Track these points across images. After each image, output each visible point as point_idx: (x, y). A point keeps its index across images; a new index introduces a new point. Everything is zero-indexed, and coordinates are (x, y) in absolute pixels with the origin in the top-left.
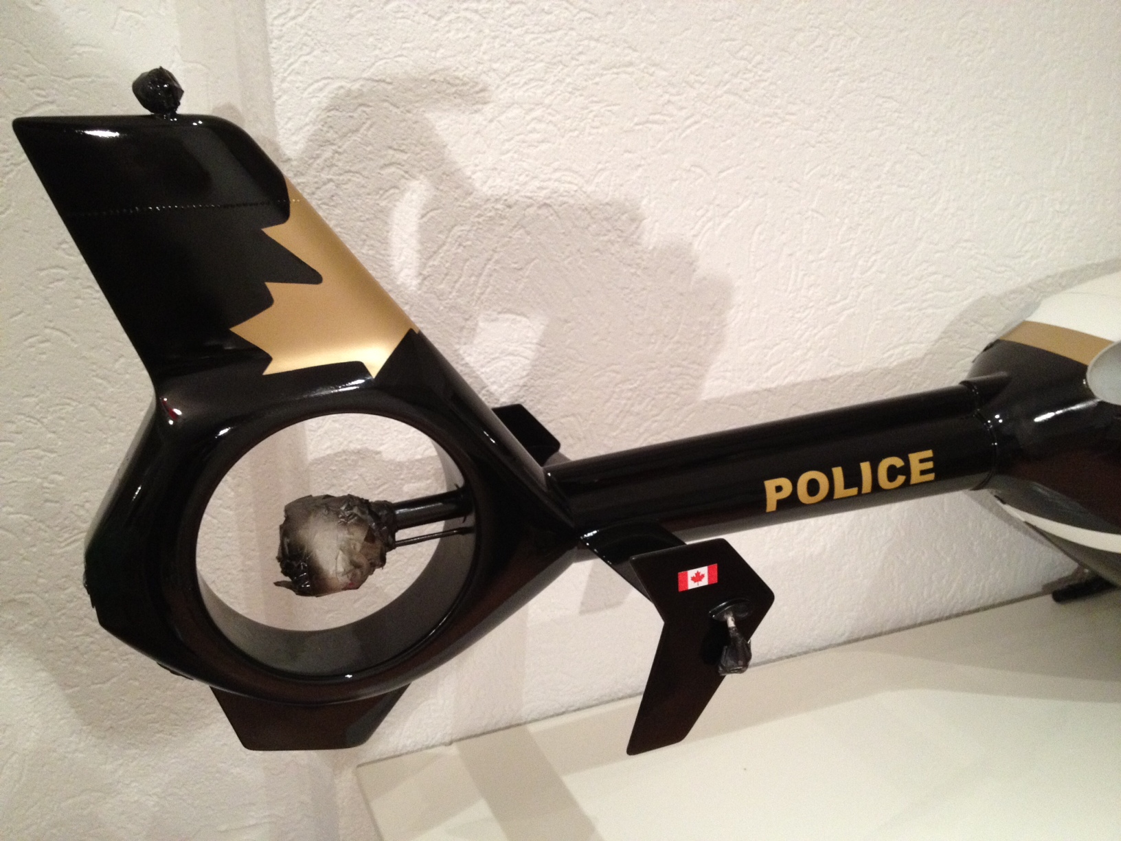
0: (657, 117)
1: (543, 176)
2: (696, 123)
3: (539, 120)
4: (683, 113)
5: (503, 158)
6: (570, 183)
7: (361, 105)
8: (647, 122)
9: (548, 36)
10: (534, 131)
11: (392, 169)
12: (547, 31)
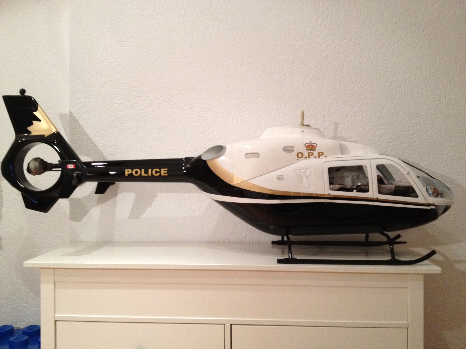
0: (149, 107)
1: (122, 118)
2: (158, 108)
3: (122, 106)
4: (155, 106)
5: (114, 113)
6: (128, 119)
7: (85, 103)
8: (146, 108)
9: (124, 91)
10: (120, 109)
11: (90, 115)
12: (123, 90)
